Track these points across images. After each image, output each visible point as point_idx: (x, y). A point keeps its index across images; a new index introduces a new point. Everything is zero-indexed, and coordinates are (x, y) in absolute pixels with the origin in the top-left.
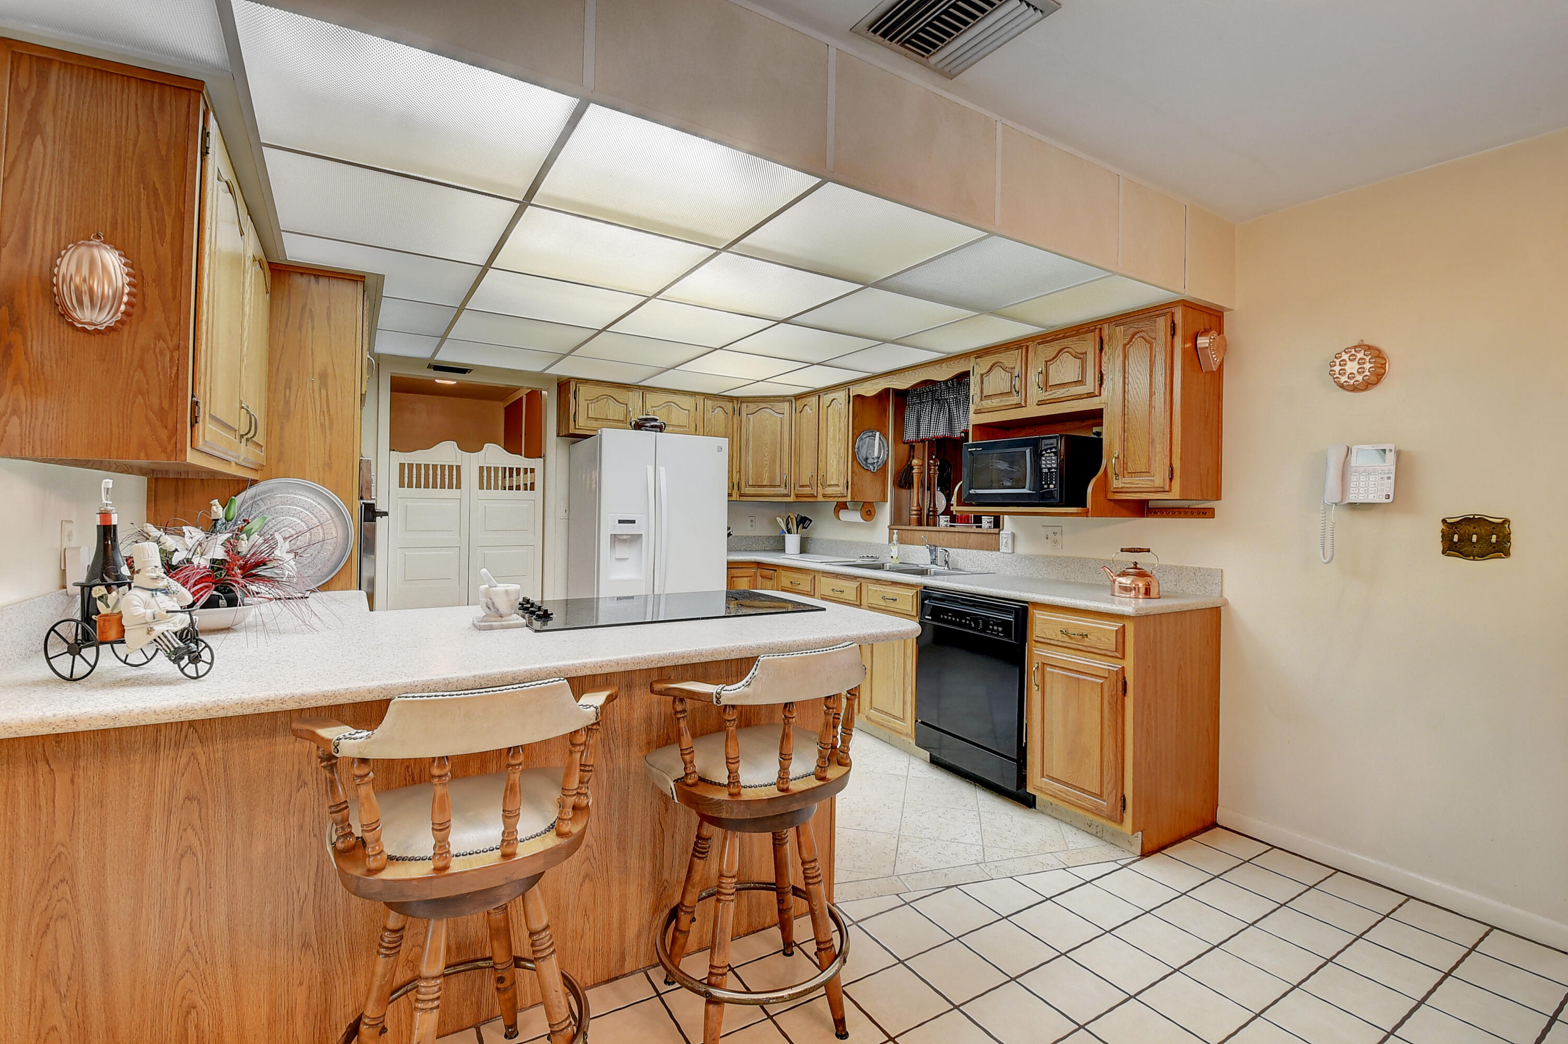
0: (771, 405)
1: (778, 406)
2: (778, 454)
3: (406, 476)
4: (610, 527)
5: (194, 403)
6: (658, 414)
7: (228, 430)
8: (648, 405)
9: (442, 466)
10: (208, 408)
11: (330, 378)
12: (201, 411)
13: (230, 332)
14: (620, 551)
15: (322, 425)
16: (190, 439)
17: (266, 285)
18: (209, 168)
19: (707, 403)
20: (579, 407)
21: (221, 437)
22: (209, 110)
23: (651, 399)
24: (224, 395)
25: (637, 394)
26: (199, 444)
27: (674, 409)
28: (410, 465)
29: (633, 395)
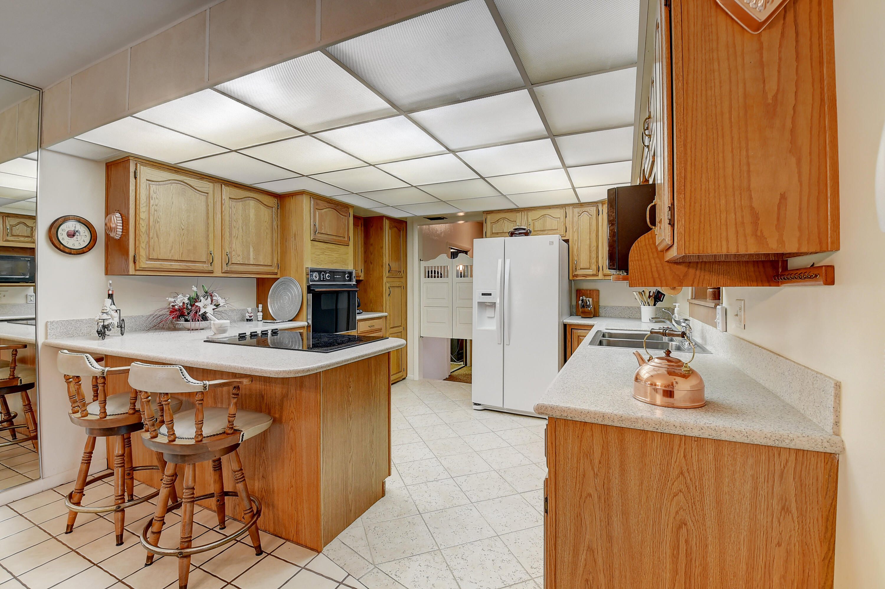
3: (427, 272)
4: (477, 298)
5: (134, 256)
6: (536, 224)
7: (185, 262)
8: (530, 220)
9: (441, 267)
10: (145, 257)
11: (297, 236)
12: (137, 258)
13: (183, 229)
14: (489, 312)
15: (295, 255)
16: (134, 267)
17: (265, 205)
18: (138, 181)
19: (575, 211)
20: (487, 228)
21: (171, 265)
22: (140, 163)
23: (533, 215)
24: (173, 251)
25: (523, 213)
26: (138, 268)
27: (548, 220)
28: (428, 267)
29: (520, 215)
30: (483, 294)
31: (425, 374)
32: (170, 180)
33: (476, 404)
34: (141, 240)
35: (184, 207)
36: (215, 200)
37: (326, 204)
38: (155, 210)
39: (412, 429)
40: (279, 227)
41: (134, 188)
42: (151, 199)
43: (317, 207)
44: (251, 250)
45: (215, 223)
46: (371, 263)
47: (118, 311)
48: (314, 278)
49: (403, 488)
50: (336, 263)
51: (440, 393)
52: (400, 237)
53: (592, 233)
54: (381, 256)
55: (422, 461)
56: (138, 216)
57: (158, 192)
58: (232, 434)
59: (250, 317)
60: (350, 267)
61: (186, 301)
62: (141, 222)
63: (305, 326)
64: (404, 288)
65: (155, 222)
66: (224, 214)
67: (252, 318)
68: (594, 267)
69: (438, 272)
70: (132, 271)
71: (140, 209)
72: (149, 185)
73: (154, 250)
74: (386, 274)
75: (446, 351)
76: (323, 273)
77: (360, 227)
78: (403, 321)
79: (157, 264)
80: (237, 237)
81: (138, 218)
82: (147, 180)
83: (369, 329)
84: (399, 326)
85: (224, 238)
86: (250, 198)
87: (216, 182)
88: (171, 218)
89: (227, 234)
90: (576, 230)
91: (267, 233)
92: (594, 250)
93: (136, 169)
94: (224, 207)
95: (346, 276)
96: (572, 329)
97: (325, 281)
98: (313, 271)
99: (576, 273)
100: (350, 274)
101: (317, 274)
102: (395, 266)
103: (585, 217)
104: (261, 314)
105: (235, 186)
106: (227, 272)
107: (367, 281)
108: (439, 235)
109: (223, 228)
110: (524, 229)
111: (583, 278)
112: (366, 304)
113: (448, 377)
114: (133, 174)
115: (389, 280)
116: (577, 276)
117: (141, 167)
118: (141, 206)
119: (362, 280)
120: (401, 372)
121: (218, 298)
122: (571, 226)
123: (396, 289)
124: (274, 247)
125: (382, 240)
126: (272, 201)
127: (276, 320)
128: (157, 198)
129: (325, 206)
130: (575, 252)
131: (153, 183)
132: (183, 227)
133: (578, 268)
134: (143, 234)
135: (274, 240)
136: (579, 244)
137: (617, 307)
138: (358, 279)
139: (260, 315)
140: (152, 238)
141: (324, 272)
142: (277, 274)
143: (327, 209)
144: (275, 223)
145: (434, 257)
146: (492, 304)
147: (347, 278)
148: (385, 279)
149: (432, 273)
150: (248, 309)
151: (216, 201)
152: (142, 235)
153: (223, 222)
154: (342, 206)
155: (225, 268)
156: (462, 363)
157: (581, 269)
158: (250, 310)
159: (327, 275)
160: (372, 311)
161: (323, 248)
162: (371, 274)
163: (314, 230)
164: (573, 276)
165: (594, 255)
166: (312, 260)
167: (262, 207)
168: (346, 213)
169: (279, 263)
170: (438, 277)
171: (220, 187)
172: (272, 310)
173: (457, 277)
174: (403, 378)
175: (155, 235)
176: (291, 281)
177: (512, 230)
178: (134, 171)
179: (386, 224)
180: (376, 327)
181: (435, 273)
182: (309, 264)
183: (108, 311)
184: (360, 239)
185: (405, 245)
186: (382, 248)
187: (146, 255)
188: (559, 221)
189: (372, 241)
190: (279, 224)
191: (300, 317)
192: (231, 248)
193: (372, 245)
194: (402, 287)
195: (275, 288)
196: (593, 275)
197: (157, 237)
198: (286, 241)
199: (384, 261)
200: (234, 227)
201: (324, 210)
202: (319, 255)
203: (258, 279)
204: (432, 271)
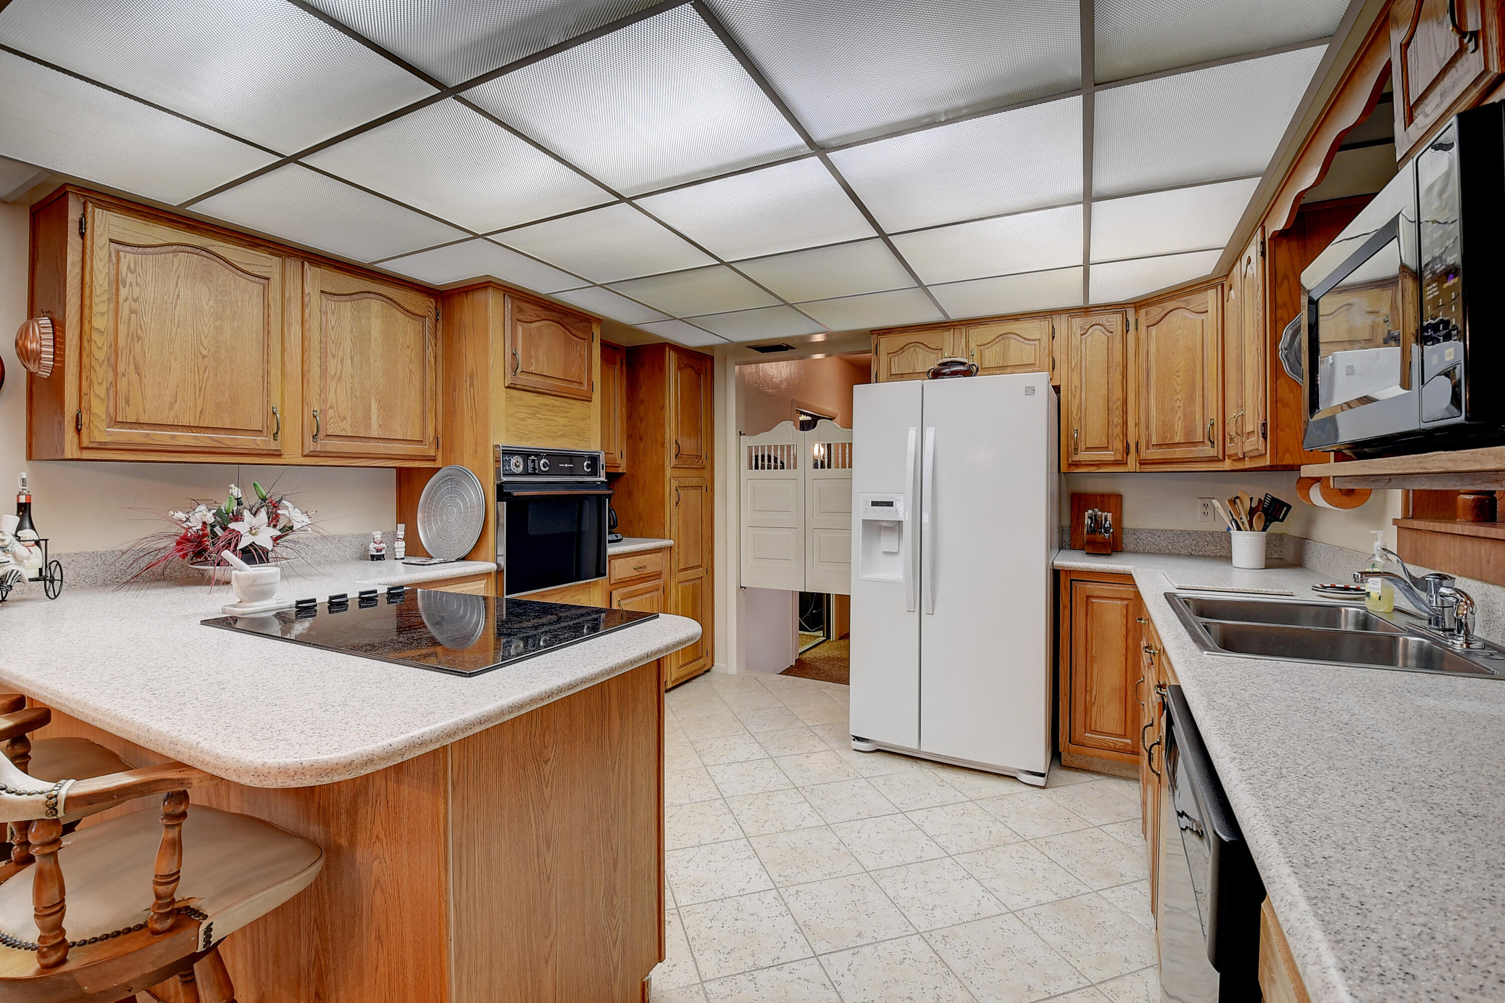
0: (1184, 301)
1: (1196, 300)
2: (1198, 388)
3: (754, 458)
4: (862, 511)
5: (77, 416)
6: (988, 353)
7: (210, 431)
8: (973, 345)
9: (782, 447)
10: (104, 417)
11: (475, 377)
12: (85, 419)
13: (204, 357)
14: (887, 543)
15: (472, 418)
16: (76, 441)
17: (407, 311)
18: (88, 243)
19: (1074, 324)
20: (880, 365)
21: (173, 437)
22: (95, 201)
23: (978, 335)
24: (177, 406)
25: (957, 332)
26: (85, 443)
27: (1014, 343)
28: (757, 448)
29: (952, 336)
30: (874, 504)
31: (749, 663)
32: (172, 245)
33: (858, 739)
34: (94, 380)
35: (206, 308)
36: (287, 296)
37: (542, 313)
38: (132, 312)
39: (722, 801)
40: (440, 360)
41: (78, 258)
42: (121, 286)
43: (520, 317)
44: (374, 406)
45: (287, 345)
46: (641, 439)
47: (43, 543)
48: (513, 467)
49: (696, 988)
50: (562, 436)
51: (781, 705)
52: (699, 386)
53: (1111, 370)
54: (661, 425)
55: (742, 900)
56: (86, 322)
57: (139, 270)
58: (170, 930)
59: (378, 550)
60: (594, 446)
61: (210, 519)
62: (95, 336)
63: (492, 571)
64: (707, 489)
65: (132, 338)
66: (307, 326)
67: (383, 553)
68: (1118, 445)
69: (776, 459)
70: (71, 449)
71: (91, 306)
72: (118, 252)
73: (127, 402)
74: (670, 460)
75: (791, 612)
76: (533, 457)
77: (617, 367)
78: (706, 554)
79: (136, 435)
80: (340, 378)
81: (86, 327)
82: (111, 241)
83: (636, 573)
84: (696, 567)
85: (308, 380)
86: (371, 295)
87: (289, 256)
88: (174, 330)
89: (315, 371)
90: (1076, 365)
91: (411, 371)
92: (1117, 408)
93: (84, 215)
94: (307, 311)
95: (585, 464)
96: (1071, 580)
97: (537, 474)
98: (509, 453)
99: (1076, 458)
100: (594, 460)
101: (520, 460)
102: (688, 446)
103: (1097, 336)
104: (403, 544)
105: (336, 268)
106: (316, 454)
107: (632, 475)
108: (776, 387)
109: (306, 356)
110: (963, 364)
111: (1092, 469)
112: (630, 522)
113: (794, 664)
114: (77, 226)
115: (677, 472)
116: (1077, 464)
117: (97, 210)
118: (96, 300)
119: (622, 474)
120: (701, 657)
121: (291, 513)
122: (1064, 357)
123: (692, 492)
124: (429, 404)
125: (663, 391)
126: (423, 304)
127: (432, 557)
128: (137, 284)
129: (538, 316)
130: (1075, 413)
131: (129, 249)
132: (205, 352)
133: (1082, 446)
134: (101, 366)
135: (428, 387)
136: (1083, 396)
137: (1162, 531)
138: (612, 470)
139: (400, 547)
140: (124, 375)
141: (536, 456)
142: (434, 460)
143: (544, 323)
144: (430, 351)
145: (769, 428)
146: (893, 525)
147: (588, 468)
148: (668, 472)
149: (763, 460)
150: (374, 533)
151: (290, 299)
152: (97, 368)
153: (306, 344)
154: (575, 317)
155: (310, 446)
156: (820, 633)
157: (1088, 449)
158: (378, 535)
159: (542, 462)
160: (642, 536)
161: (536, 404)
162: (640, 462)
163: (512, 365)
164: (1070, 465)
165: (1117, 419)
166: (507, 430)
167: (399, 315)
168: (585, 332)
169: (440, 437)
170: (776, 468)
171: (300, 267)
172: (426, 536)
173: (816, 466)
174: (706, 669)
175: (132, 367)
176: (464, 474)
177: (934, 366)
178: (78, 220)
179: (671, 360)
180: (650, 570)
181: (769, 460)
182: (502, 439)
183: (6, 543)
184: (618, 390)
185: (709, 404)
186: (662, 408)
187: (108, 414)
188: (1038, 347)
189: (642, 394)
190: (440, 354)
191: (482, 553)
192: (325, 401)
193: (642, 402)
194: (704, 488)
195: (432, 488)
196: (1116, 463)
197: (138, 372)
198: (454, 390)
199: (667, 436)
200: (333, 356)
201: (537, 324)
202: (524, 420)
203: (399, 470)
204: (763, 456)
